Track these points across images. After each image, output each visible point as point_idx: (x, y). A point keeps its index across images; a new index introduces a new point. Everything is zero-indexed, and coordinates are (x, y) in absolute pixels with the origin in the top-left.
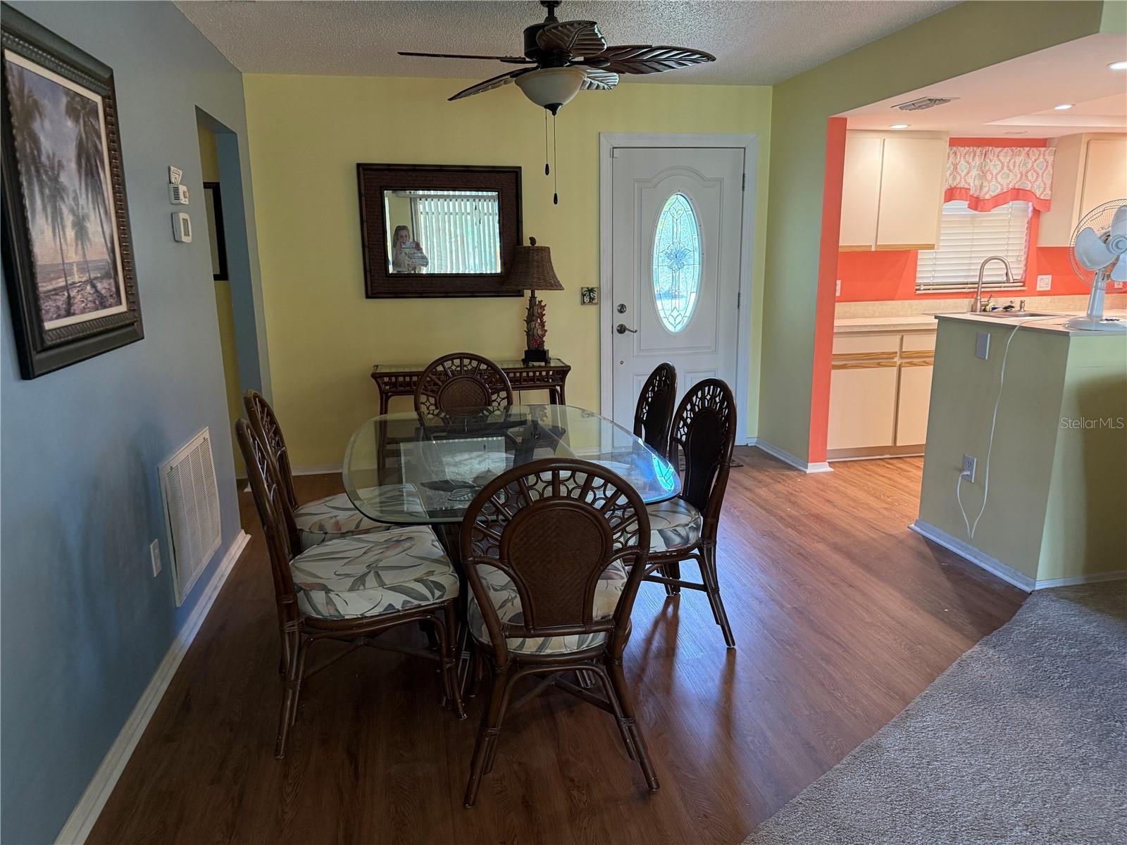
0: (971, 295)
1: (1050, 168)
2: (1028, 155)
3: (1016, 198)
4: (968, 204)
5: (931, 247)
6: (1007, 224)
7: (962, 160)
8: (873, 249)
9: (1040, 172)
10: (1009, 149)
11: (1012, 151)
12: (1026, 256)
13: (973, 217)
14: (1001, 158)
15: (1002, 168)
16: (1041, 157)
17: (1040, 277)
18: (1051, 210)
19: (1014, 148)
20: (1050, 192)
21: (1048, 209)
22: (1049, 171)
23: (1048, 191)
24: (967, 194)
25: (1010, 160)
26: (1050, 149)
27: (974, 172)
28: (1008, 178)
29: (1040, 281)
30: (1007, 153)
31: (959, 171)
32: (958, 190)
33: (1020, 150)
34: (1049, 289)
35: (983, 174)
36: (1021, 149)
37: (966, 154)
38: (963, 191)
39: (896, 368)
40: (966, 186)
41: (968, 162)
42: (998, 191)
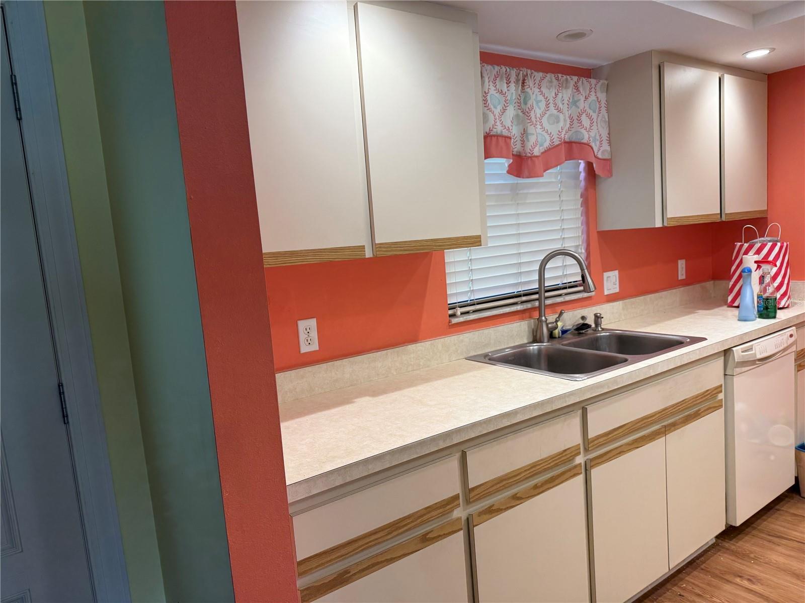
0: (527, 314)
1: (604, 110)
2: (577, 88)
3: (570, 156)
4: (510, 166)
5: (474, 241)
6: (558, 199)
7: (492, 88)
8: (368, 254)
9: (594, 116)
10: (553, 75)
11: (557, 79)
12: (585, 245)
13: (514, 188)
14: (544, 90)
15: (547, 105)
16: (593, 93)
17: (606, 275)
18: (613, 174)
19: (560, 75)
20: (608, 148)
21: (610, 173)
22: (603, 115)
23: (606, 147)
24: (508, 145)
25: (556, 95)
26: (602, 81)
27: (511, 112)
28: (558, 122)
29: (607, 280)
30: (551, 82)
31: (492, 107)
32: (494, 139)
33: (567, 79)
34: (617, 290)
35: (524, 113)
36: (568, 77)
37: (496, 78)
38: (500, 139)
39: (461, 532)
40: (505, 133)
41: (501, 92)
42: (547, 144)
